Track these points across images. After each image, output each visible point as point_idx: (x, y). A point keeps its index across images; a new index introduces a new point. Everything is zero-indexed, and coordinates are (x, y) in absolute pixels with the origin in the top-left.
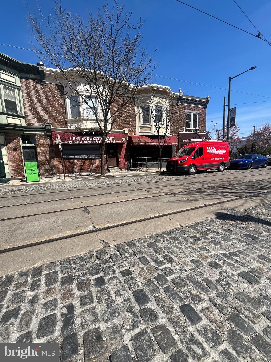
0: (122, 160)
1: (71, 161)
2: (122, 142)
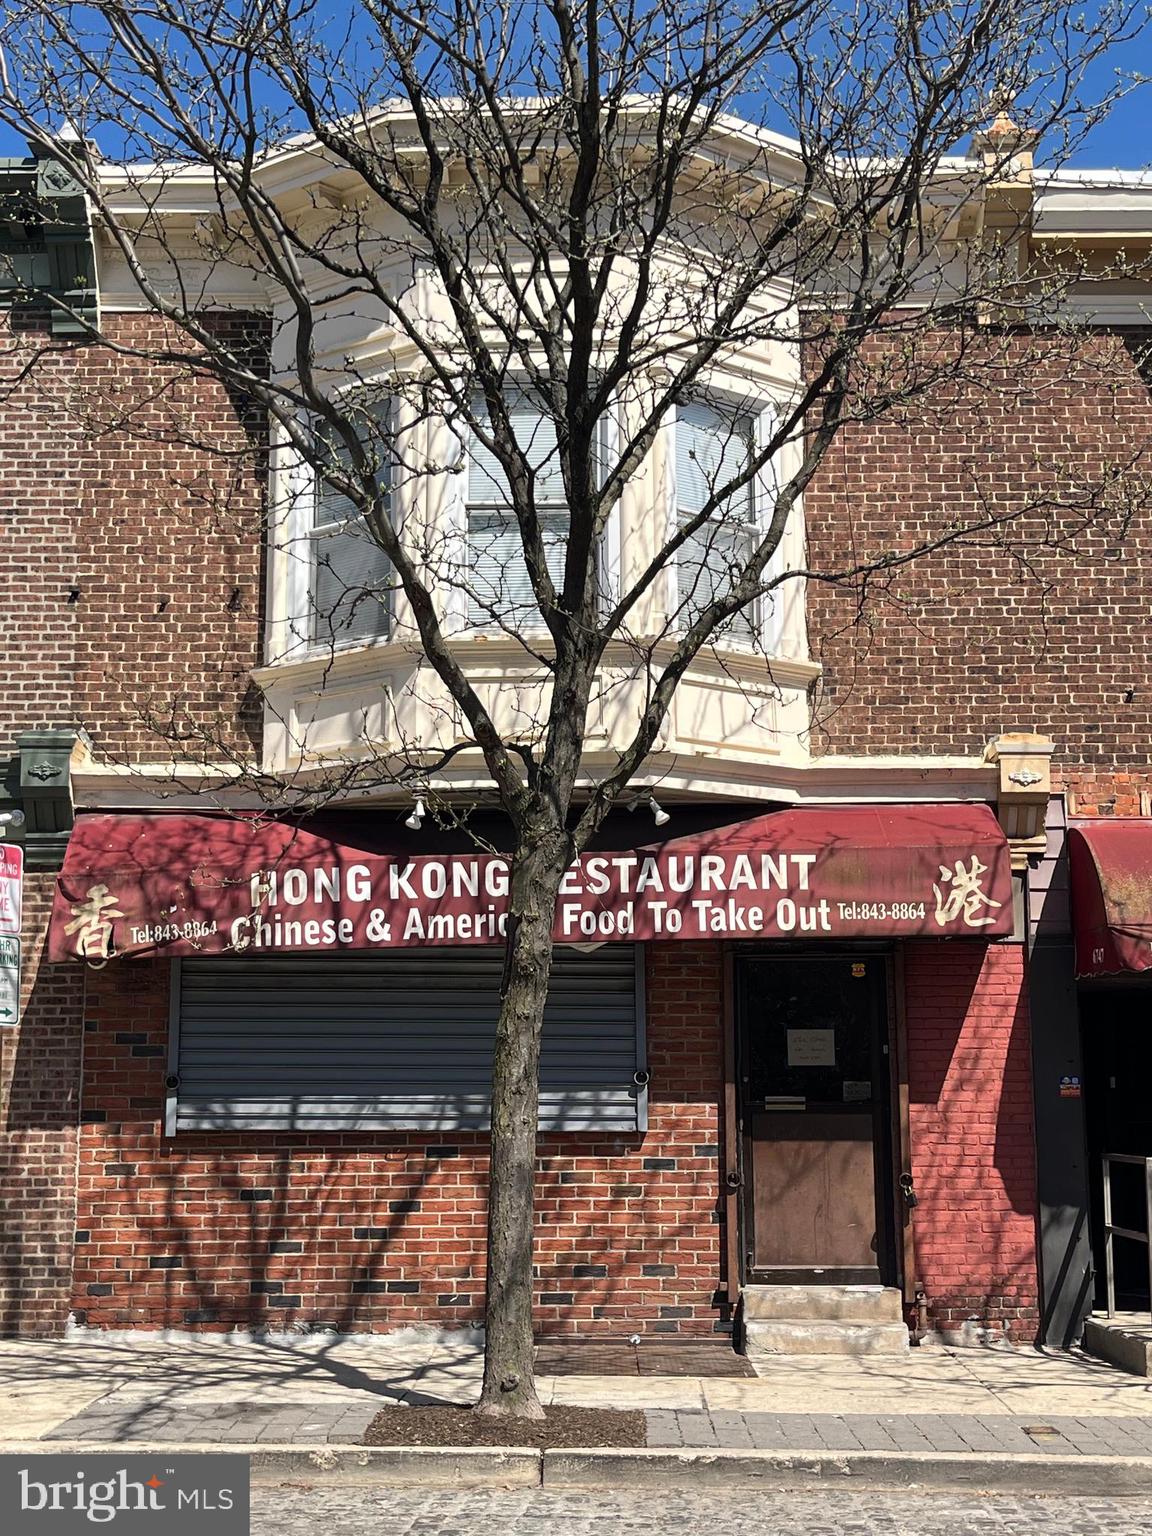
0: (965, 1184)
1: (253, 1169)
2: (941, 918)
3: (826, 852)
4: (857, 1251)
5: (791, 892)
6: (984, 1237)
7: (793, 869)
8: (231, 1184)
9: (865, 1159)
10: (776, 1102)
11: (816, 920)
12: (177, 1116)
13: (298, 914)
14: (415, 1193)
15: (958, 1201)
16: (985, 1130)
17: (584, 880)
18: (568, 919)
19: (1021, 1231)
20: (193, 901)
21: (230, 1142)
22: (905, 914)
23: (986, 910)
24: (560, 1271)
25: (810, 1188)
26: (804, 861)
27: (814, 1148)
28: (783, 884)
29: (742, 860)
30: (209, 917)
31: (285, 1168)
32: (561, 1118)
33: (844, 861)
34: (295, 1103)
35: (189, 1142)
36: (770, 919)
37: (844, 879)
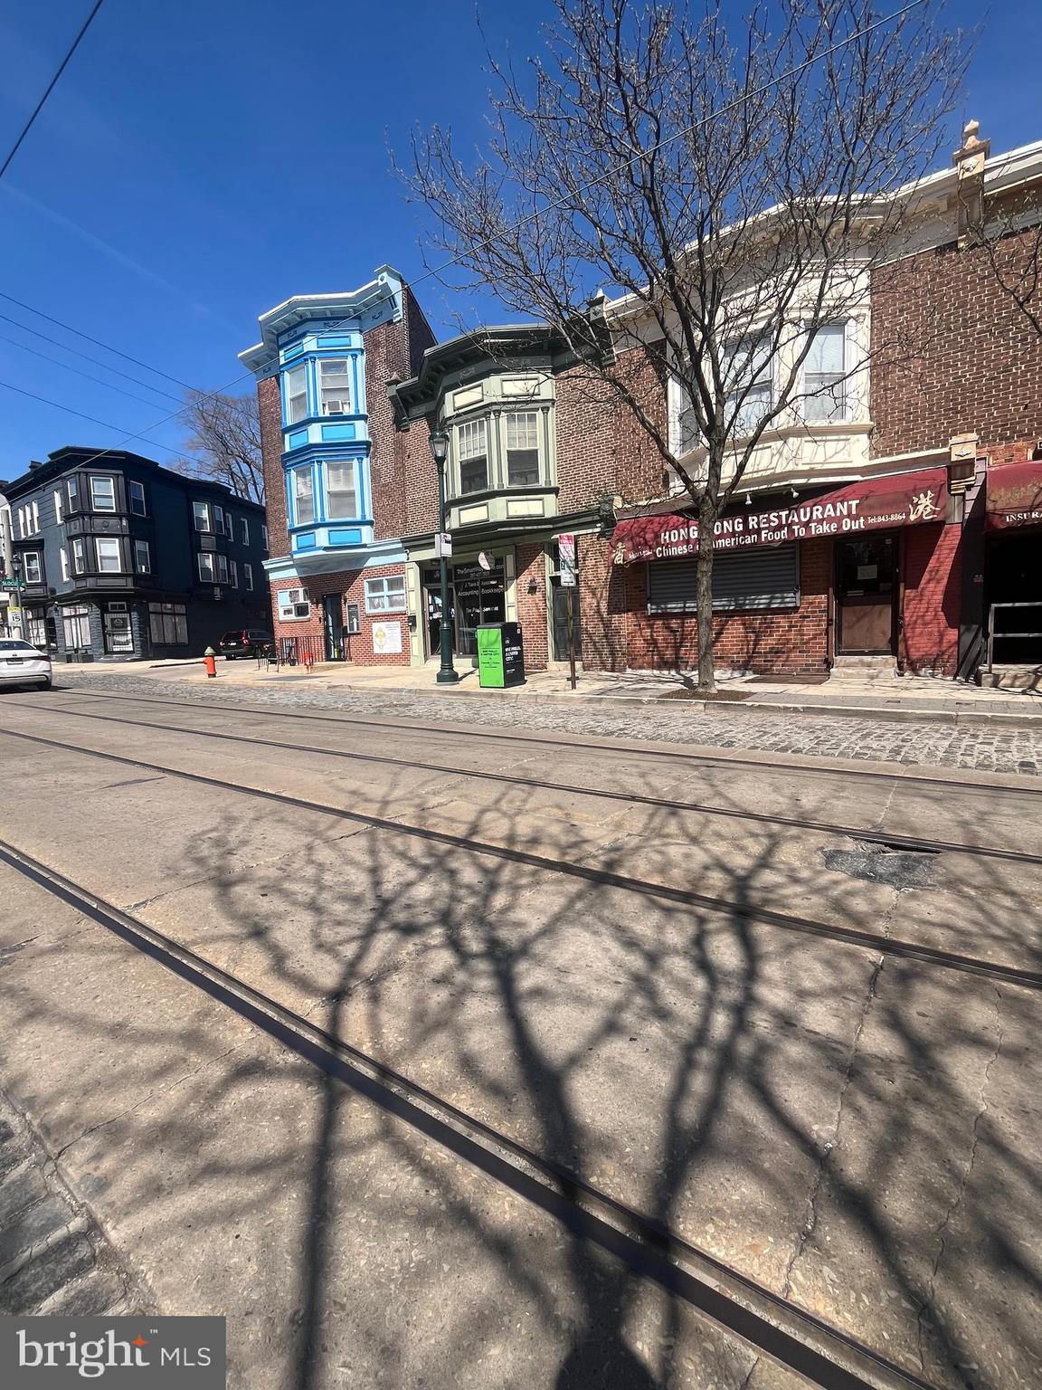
0: (928, 618)
1: (674, 623)
2: (913, 517)
3: (864, 498)
4: (883, 643)
5: (849, 515)
6: (936, 638)
7: (850, 507)
8: (668, 628)
9: (888, 610)
10: (851, 593)
11: (859, 525)
12: (651, 609)
13: (676, 544)
14: (722, 629)
15: (925, 624)
16: (939, 597)
17: (769, 521)
18: (763, 535)
19: (952, 635)
20: (646, 543)
21: (666, 616)
22: (897, 518)
23: (934, 512)
24: (770, 652)
25: (865, 622)
26: (854, 503)
27: (868, 608)
28: (845, 513)
29: (829, 506)
30: (650, 549)
31: (683, 623)
32: (770, 603)
33: (871, 501)
34: (685, 603)
35: (655, 616)
36: (840, 527)
37: (870, 508)
